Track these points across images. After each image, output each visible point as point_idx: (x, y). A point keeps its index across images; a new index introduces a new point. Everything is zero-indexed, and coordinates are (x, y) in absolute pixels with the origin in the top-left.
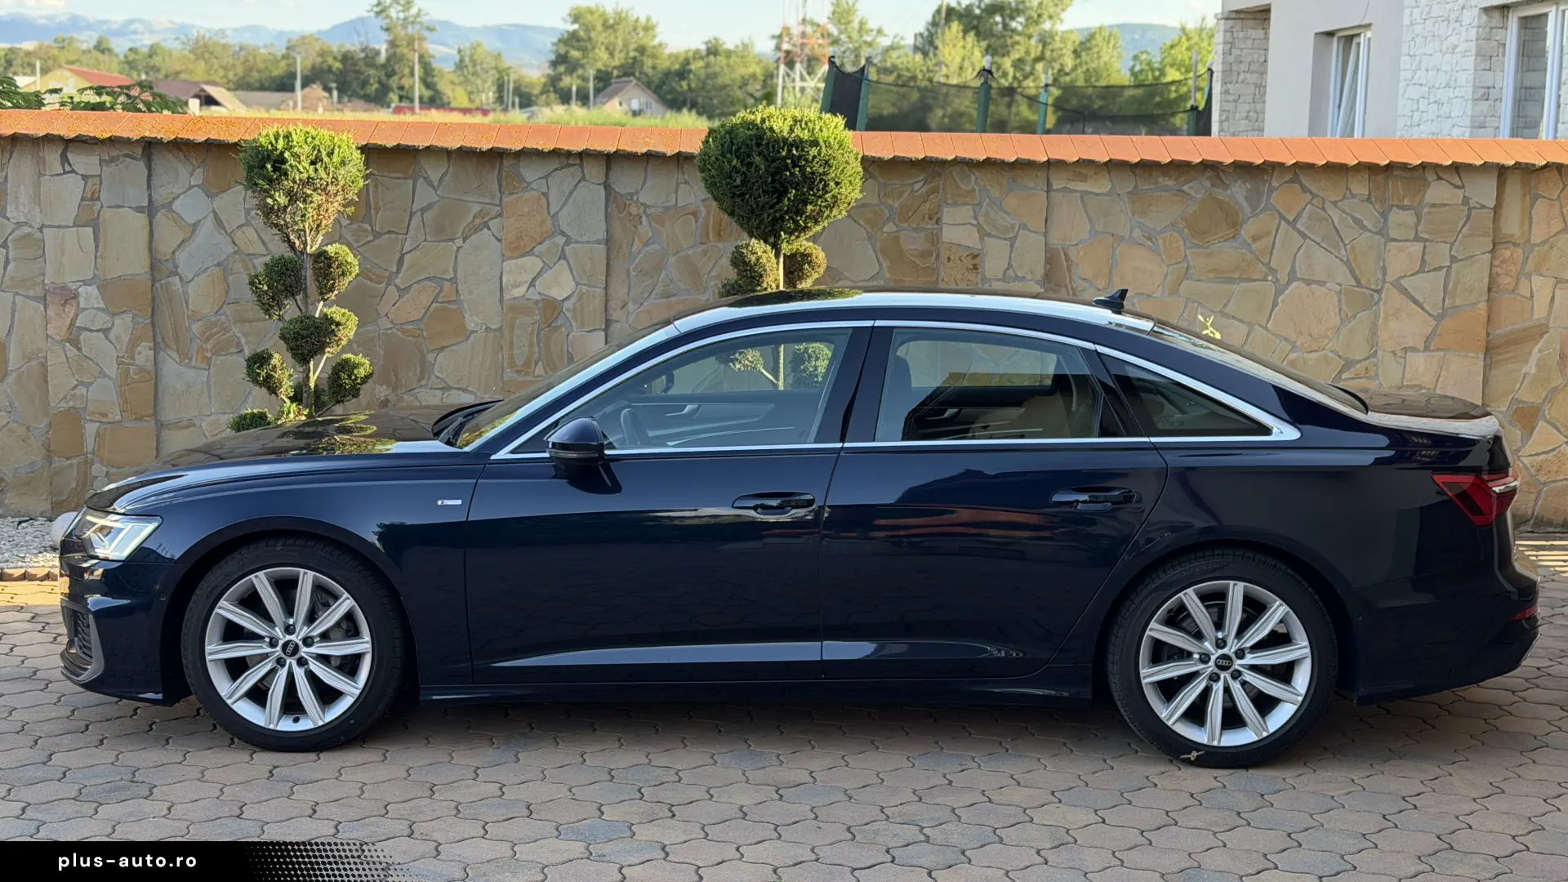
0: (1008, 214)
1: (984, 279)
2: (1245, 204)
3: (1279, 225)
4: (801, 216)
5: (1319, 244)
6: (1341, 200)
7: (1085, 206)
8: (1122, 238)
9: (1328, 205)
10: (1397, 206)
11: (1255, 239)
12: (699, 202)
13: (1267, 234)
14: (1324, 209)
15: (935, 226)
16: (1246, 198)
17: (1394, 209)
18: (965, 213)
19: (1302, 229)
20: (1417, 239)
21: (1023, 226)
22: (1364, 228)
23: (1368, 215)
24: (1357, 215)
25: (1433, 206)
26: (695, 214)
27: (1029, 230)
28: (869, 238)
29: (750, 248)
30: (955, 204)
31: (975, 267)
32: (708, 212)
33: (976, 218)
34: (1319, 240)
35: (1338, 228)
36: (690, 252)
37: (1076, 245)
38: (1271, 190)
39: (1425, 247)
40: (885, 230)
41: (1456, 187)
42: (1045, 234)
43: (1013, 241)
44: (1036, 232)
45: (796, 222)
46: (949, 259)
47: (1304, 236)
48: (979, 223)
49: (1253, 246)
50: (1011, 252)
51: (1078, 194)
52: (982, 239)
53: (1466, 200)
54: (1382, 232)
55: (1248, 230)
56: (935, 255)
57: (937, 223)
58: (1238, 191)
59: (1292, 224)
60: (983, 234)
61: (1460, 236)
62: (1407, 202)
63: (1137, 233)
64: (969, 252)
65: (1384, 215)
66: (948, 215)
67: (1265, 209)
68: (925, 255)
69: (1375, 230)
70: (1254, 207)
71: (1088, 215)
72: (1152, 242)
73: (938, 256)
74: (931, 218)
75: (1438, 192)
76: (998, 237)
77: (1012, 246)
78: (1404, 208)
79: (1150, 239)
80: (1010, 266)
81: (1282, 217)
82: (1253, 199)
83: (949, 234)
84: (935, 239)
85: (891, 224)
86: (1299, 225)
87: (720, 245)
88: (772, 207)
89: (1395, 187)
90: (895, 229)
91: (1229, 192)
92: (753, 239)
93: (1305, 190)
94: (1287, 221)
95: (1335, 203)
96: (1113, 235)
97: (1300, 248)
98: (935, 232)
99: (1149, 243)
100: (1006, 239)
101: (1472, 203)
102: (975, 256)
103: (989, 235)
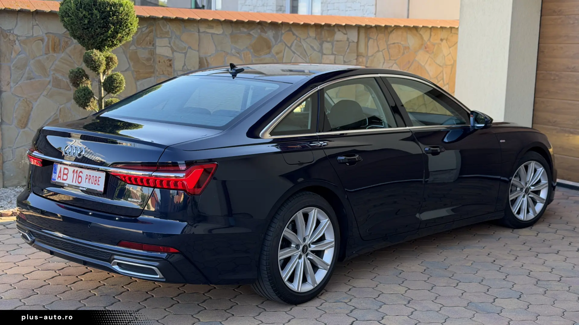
0: (183, 42)
1: (174, 71)
2: (273, 40)
3: (285, 48)
4: (115, 39)
5: (299, 56)
6: (307, 38)
7: (213, 39)
8: (227, 54)
9: (302, 41)
10: (326, 41)
11: (277, 53)
12: (45, 34)
13: (281, 52)
14: (300, 42)
15: (153, 47)
16: (274, 37)
17: (325, 42)
18: (165, 41)
19: (294, 50)
20: (333, 54)
21: (190, 48)
22: (314, 50)
23: (316, 45)
24: (312, 45)
25: (337, 41)
26: (42, 40)
27: (192, 49)
28: (124, 52)
29: (94, 54)
30: (161, 37)
31: (171, 65)
32: (48, 40)
33: (170, 44)
34: (299, 54)
35: (306, 50)
36: (41, 58)
37: (210, 56)
38: (282, 34)
39: (335, 57)
40: (131, 48)
41: (345, 34)
42: (198, 51)
43: (185, 54)
44: (195, 50)
45: (113, 42)
46: (159, 62)
47: (294, 53)
48: (171, 46)
49: (276, 57)
50: (185, 59)
51: (210, 34)
52: (173, 53)
53: (348, 39)
54: (321, 51)
55: (274, 50)
56: (152, 60)
57: (153, 46)
58: (270, 34)
59: (290, 48)
60: (173, 51)
61: (347, 53)
62: (329, 40)
63: (233, 51)
64: (168, 59)
65: (321, 45)
66: (158, 42)
67: (280, 42)
68: (148, 60)
69: (317, 50)
70: (276, 41)
71: (214, 43)
72: (239, 55)
73: (154, 60)
74: (150, 43)
75: (339, 36)
76: (180, 53)
77: (185, 56)
78: (328, 42)
79: (238, 53)
80: (185, 65)
81: (286, 45)
82: (276, 37)
83: (160, 51)
84: (153, 53)
85: (133, 46)
86: (292, 48)
87: (55, 55)
88: (102, 34)
89: (325, 33)
90: (135, 48)
91: (267, 35)
92: (94, 49)
93: (294, 34)
94: (288, 47)
95: (304, 40)
96: (224, 52)
97: (293, 57)
98: (152, 50)
99: (238, 55)
100: (182, 53)
101: (350, 41)
102: (170, 60)
103: (176, 51)
